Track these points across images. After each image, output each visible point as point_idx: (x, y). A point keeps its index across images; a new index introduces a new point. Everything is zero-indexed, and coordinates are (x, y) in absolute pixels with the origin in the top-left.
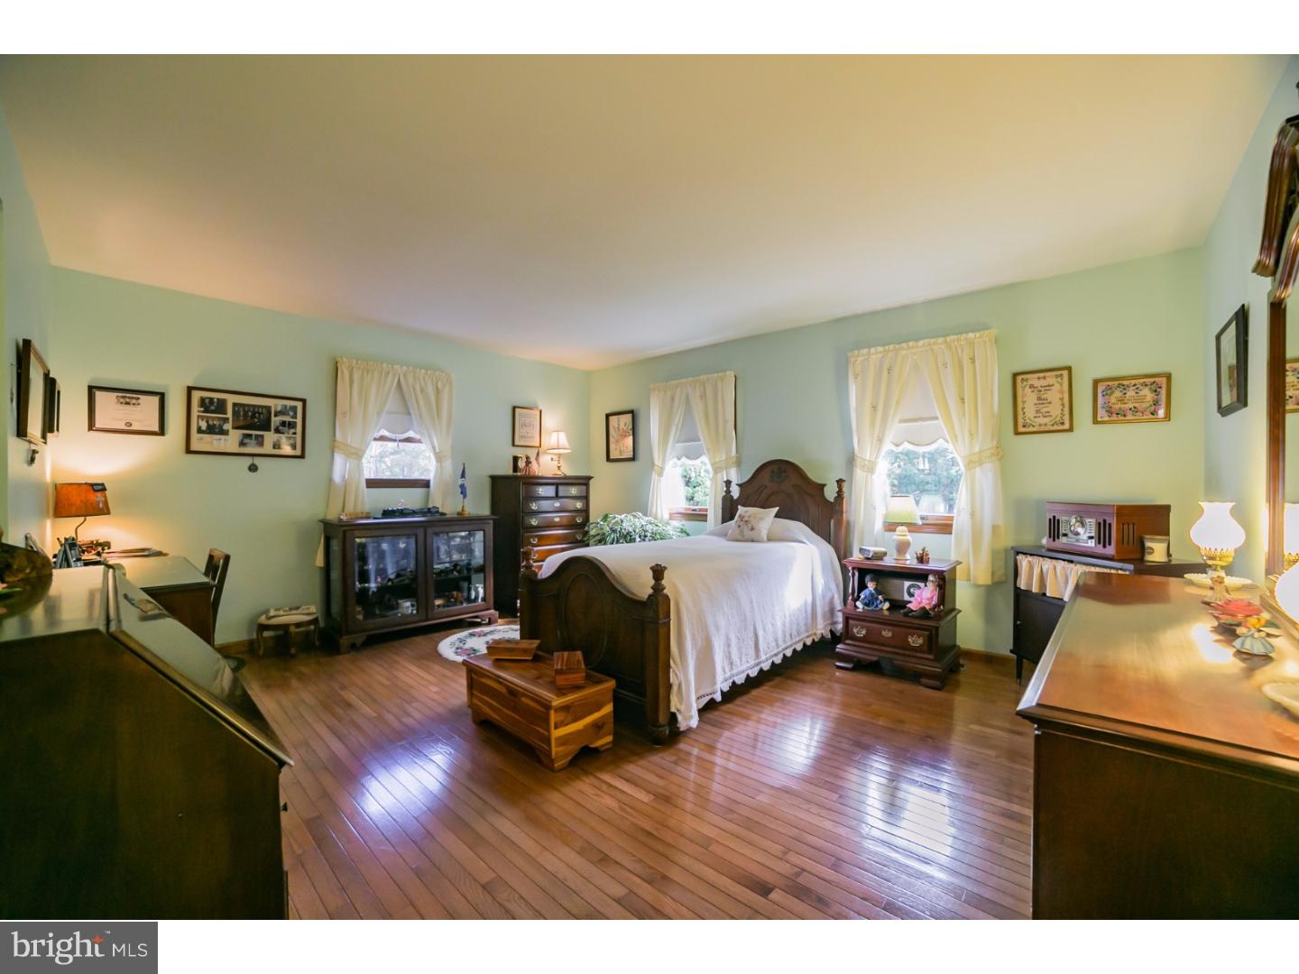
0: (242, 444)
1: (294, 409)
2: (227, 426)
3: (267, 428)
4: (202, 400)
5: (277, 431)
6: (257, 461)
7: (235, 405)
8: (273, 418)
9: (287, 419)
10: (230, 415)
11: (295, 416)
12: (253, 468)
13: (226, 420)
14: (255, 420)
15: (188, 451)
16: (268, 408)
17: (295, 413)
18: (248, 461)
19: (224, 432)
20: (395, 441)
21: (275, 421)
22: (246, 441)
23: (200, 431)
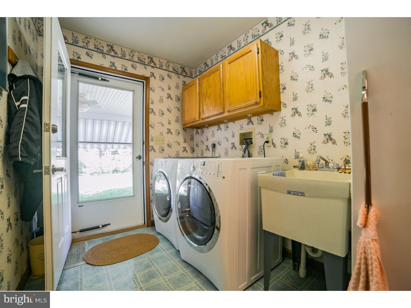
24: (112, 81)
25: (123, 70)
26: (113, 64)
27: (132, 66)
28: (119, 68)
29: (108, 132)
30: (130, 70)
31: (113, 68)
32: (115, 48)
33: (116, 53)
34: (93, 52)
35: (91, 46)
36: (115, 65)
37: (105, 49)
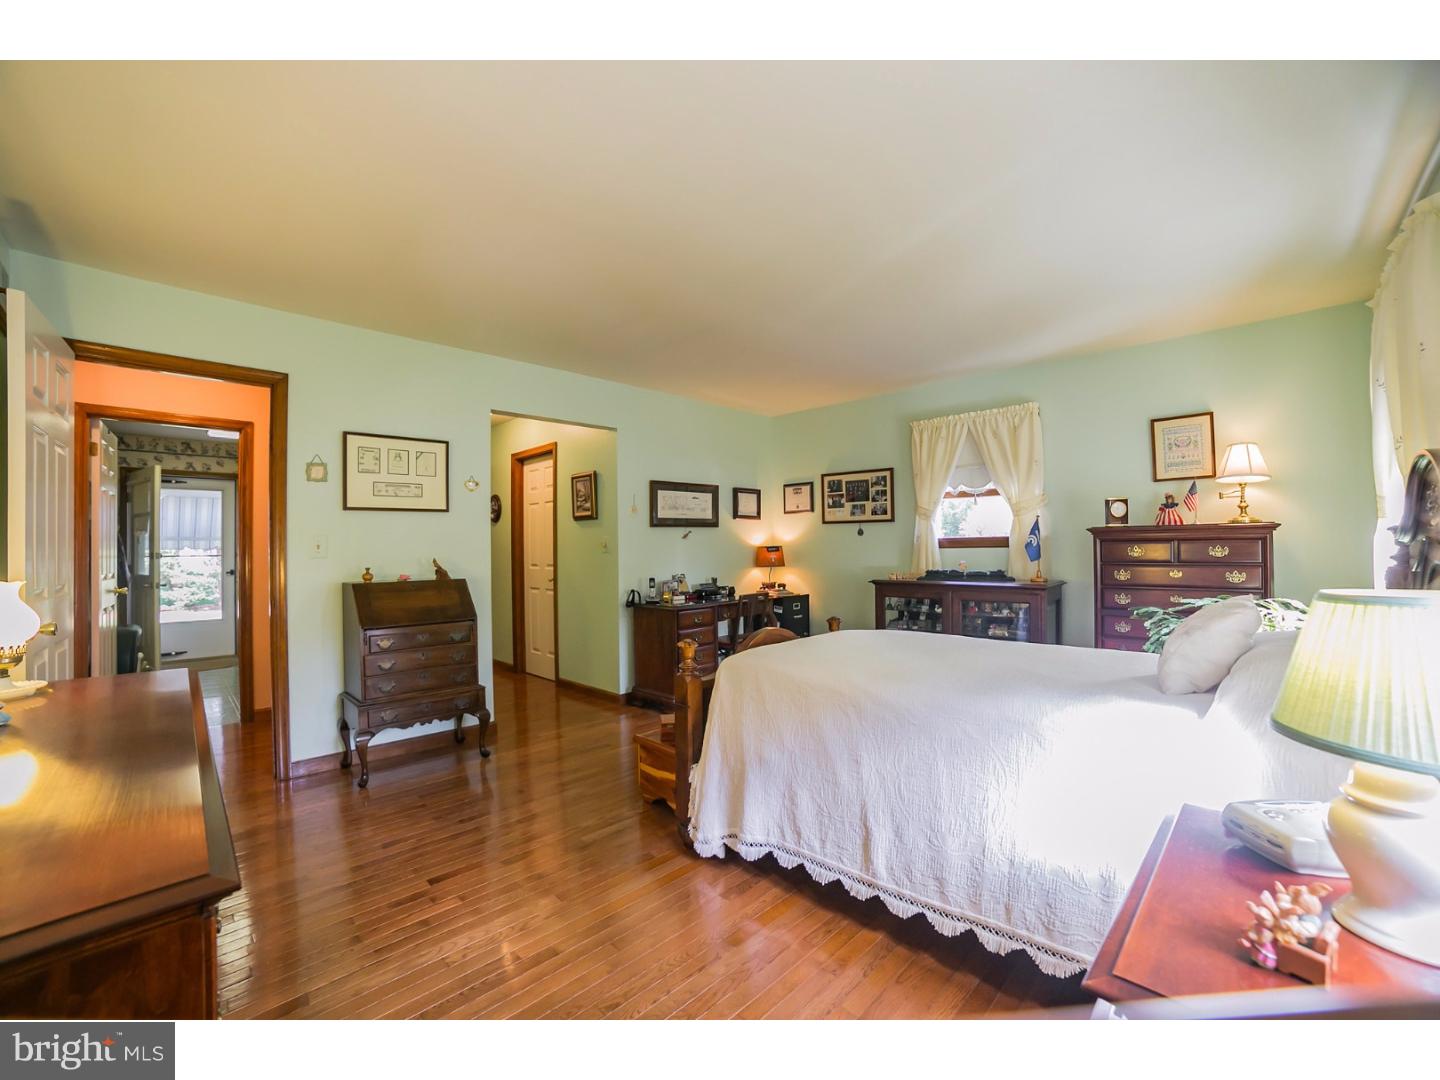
0: (853, 514)
1: (884, 478)
2: (843, 501)
3: (868, 499)
4: (829, 483)
5: (874, 500)
6: (864, 527)
7: (847, 482)
8: (870, 489)
9: (880, 488)
10: (844, 492)
11: (885, 485)
12: (861, 533)
13: (842, 496)
14: (858, 492)
15: (824, 522)
16: (867, 481)
17: (885, 482)
18: (856, 527)
19: (842, 506)
20: (973, 495)
21: (872, 491)
22: (856, 511)
23: (829, 507)
24: (191, 482)
25: (205, 470)
26: (190, 465)
27: (218, 463)
28: (199, 468)
29: (196, 520)
30: (215, 469)
31: (191, 470)
32: (192, 446)
33: (193, 451)
34: (164, 455)
35: (160, 448)
36: (194, 465)
37: (179, 449)
